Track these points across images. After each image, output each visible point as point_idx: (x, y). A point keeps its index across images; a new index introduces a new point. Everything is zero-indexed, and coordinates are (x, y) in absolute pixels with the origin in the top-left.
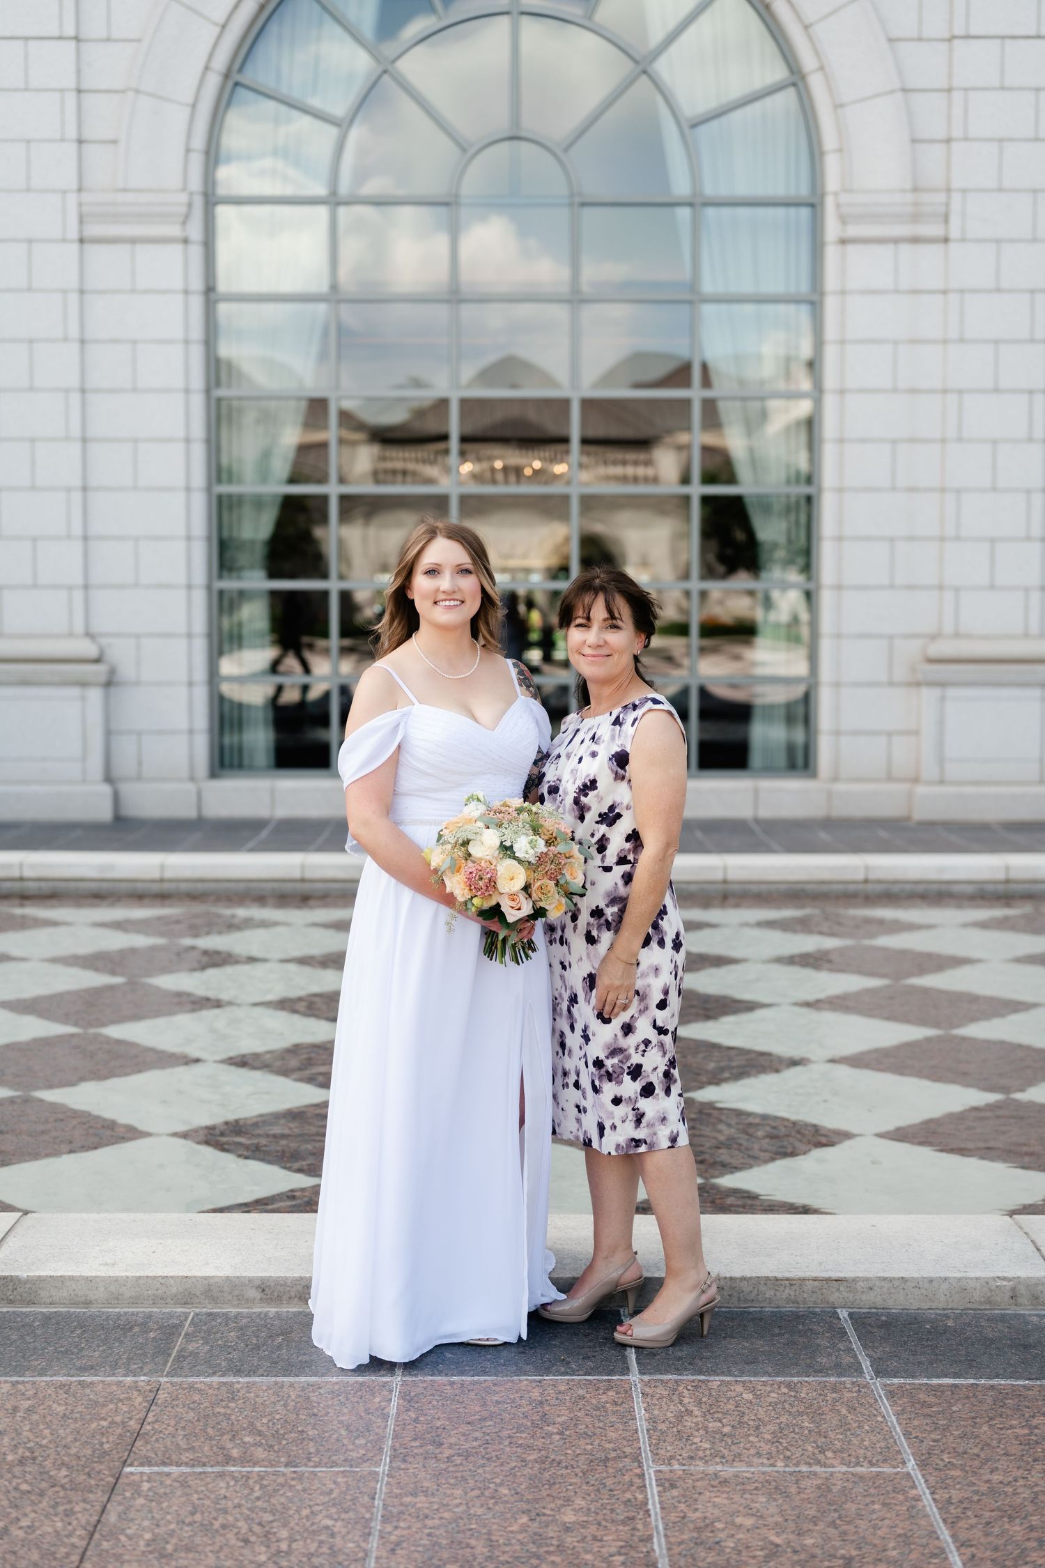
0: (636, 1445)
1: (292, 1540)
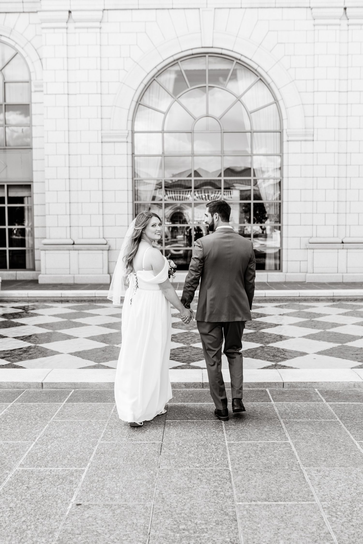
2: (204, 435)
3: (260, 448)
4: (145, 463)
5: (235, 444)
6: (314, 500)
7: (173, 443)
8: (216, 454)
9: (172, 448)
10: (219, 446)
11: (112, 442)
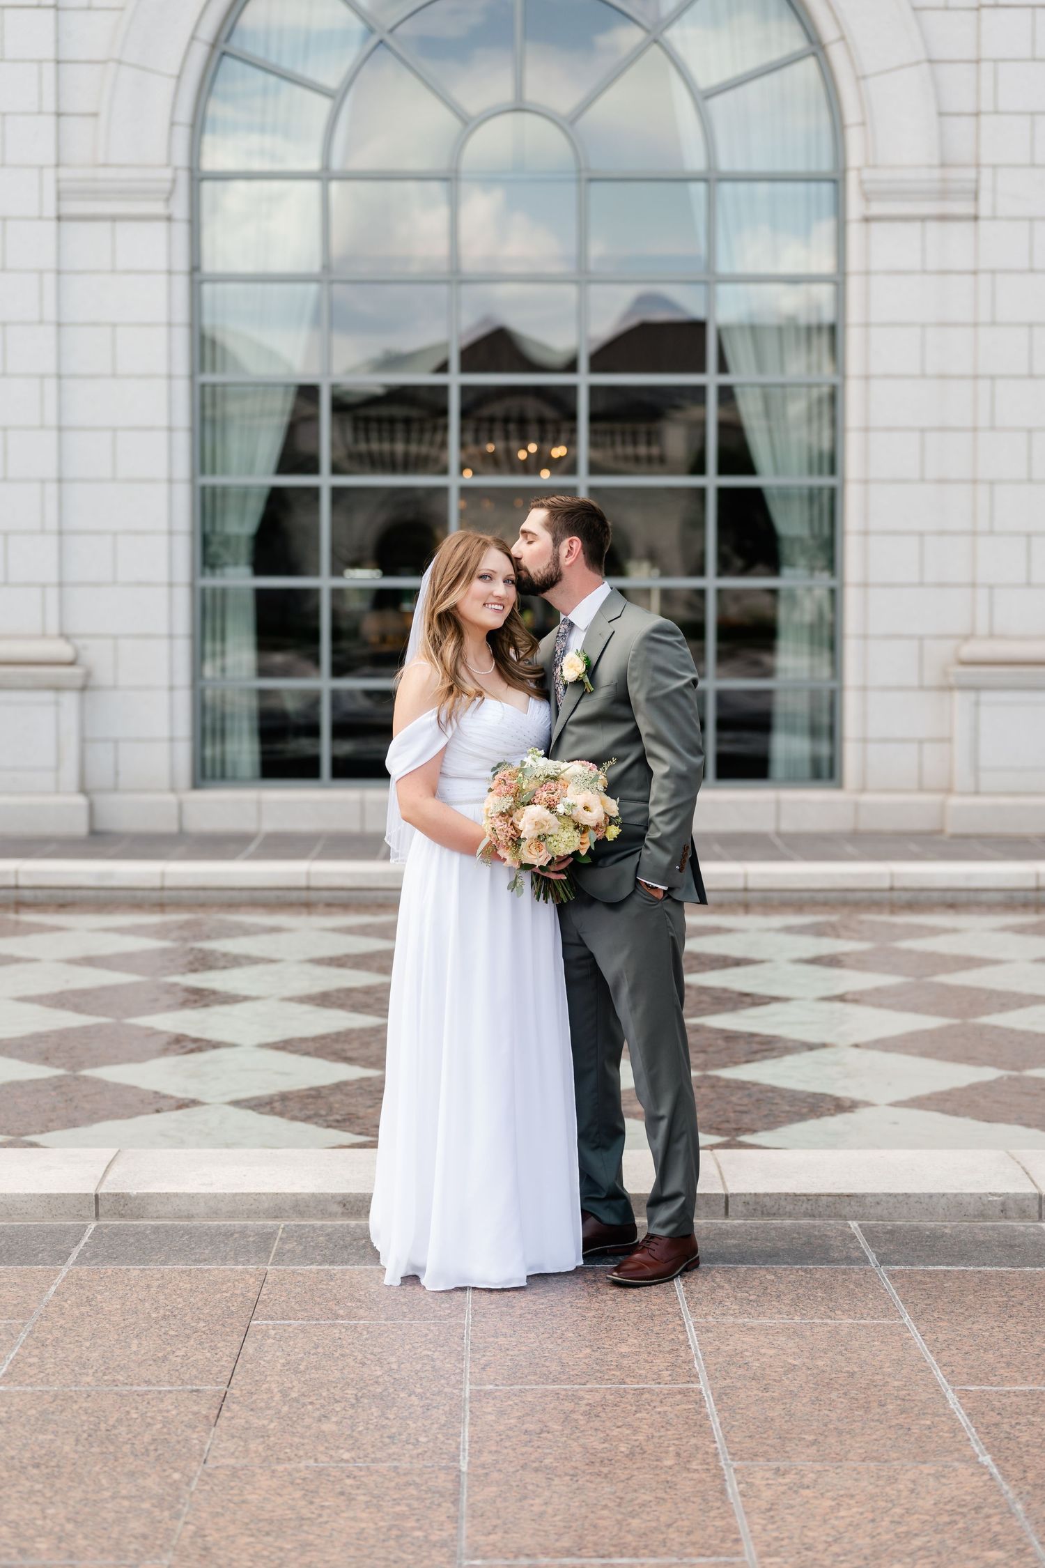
0: (676, 1307)
1: (400, 1363)
2: (386, 1368)
3: (589, 1404)
4: (156, 1450)
5: (498, 1394)
6: (738, 1554)
7: (269, 1390)
8: (419, 1424)
9: (263, 1404)
10: (438, 1398)
11: (39, 1388)
